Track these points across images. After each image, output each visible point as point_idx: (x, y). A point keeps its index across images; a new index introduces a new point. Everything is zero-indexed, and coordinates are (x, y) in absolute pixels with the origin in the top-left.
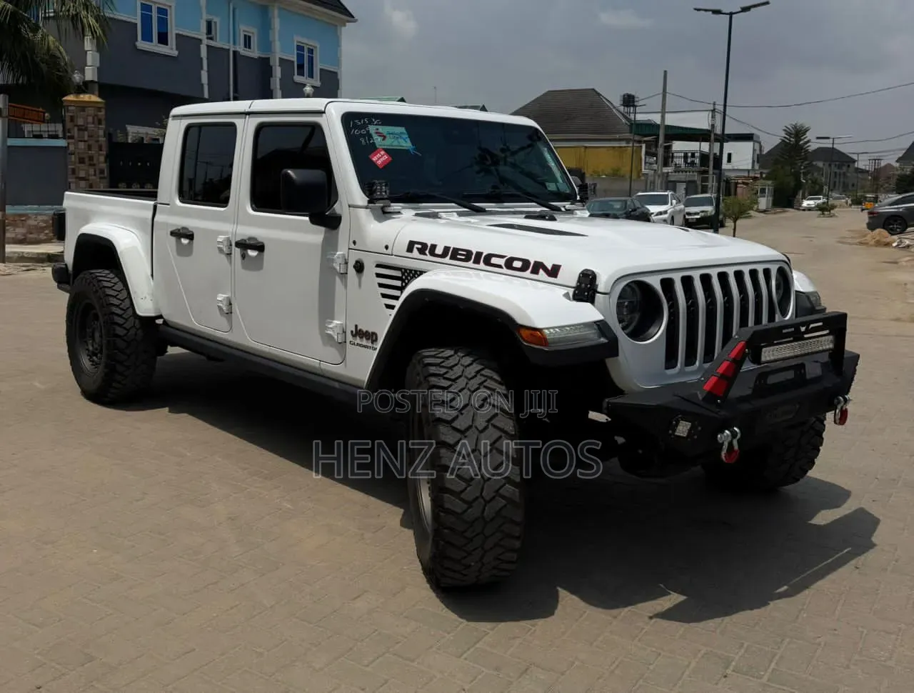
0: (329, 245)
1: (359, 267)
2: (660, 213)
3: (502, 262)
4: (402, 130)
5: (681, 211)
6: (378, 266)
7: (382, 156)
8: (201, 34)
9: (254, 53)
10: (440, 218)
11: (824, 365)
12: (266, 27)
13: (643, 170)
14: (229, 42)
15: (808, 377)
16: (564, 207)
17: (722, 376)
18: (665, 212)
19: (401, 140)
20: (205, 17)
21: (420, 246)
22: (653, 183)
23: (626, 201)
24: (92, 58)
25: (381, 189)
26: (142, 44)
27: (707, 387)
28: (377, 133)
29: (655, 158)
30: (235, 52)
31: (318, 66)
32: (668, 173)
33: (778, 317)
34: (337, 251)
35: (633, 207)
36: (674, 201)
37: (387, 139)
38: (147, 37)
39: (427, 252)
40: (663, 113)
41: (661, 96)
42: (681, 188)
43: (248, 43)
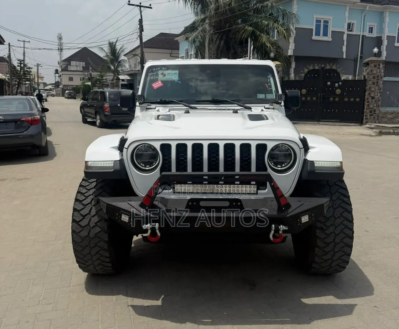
4: (177, 71)
7: (159, 84)
8: (345, 29)
9: (375, 34)
12: (382, 21)
14: (360, 32)
16: (264, 107)
19: (174, 76)
20: (347, 21)
24: (292, 46)
25: (139, 98)
26: (314, 37)
28: (161, 74)
37: (166, 76)
38: (318, 34)
43: (371, 30)
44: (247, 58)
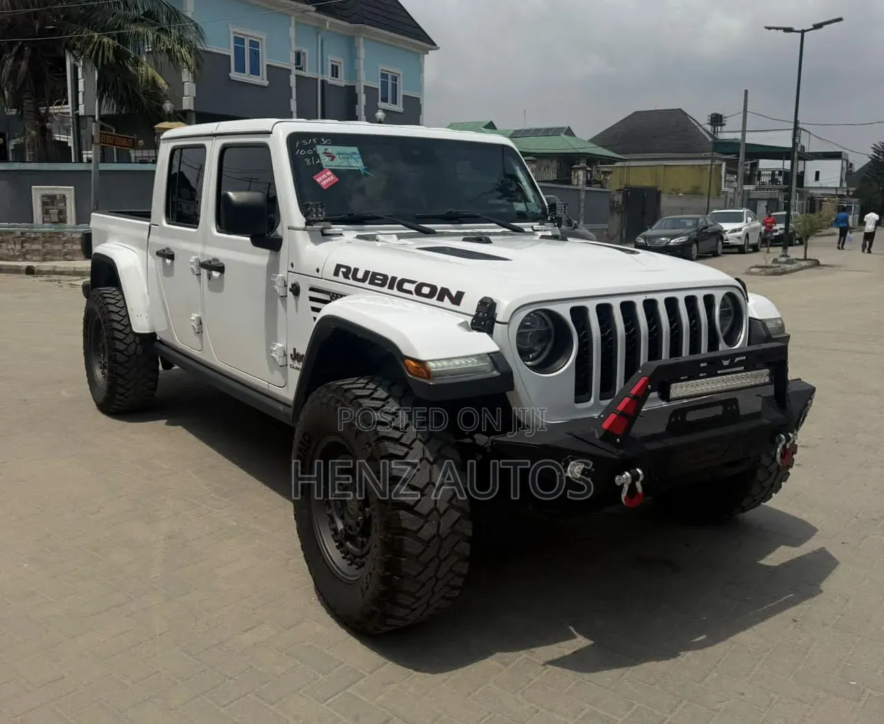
0: (273, 268)
1: (296, 290)
2: (735, 231)
3: (412, 287)
4: (355, 149)
5: (756, 229)
6: (312, 289)
7: (328, 177)
8: (290, 64)
9: (341, 81)
10: (377, 241)
11: (766, 400)
12: (352, 56)
13: (723, 187)
14: (317, 72)
15: (742, 413)
16: (532, 227)
17: (622, 415)
18: (740, 230)
19: (353, 160)
20: (294, 48)
21: (344, 270)
22: (732, 200)
23: (697, 219)
24: (189, 89)
25: (317, 210)
26: (234, 75)
27: (606, 425)
28: (325, 153)
29: (735, 176)
30: (323, 81)
31: (401, 92)
32: (749, 190)
33: (723, 346)
34: (278, 273)
35: (704, 224)
36: (750, 219)
37: (335, 160)
38: (240, 69)
39: (350, 276)
40: (744, 131)
41: (742, 115)
42: (762, 206)
43: (335, 73)
44: (66, 106)
